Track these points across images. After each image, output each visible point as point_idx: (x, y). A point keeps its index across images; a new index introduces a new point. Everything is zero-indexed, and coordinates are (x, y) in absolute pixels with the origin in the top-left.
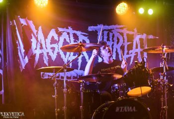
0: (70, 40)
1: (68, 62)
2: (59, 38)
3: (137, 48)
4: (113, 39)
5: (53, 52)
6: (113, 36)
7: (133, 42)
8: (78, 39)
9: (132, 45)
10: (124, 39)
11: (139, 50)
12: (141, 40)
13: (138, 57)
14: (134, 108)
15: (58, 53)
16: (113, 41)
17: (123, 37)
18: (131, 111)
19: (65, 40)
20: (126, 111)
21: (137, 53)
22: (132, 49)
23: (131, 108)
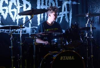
0: (17, 4)
1: (16, 20)
2: (9, 2)
3: (65, 11)
4: (48, 4)
5: (5, 13)
6: (48, 2)
7: (62, 6)
8: (23, 3)
9: (61, 8)
10: (55, 4)
11: (66, 12)
12: (68, 5)
13: (65, 18)
14: (73, 57)
15: (8, 14)
16: (48, 5)
17: (55, 3)
18: (71, 59)
19: (13, 3)
20: (67, 59)
21: (65, 14)
22: (61, 11)
23: (70, 57)
